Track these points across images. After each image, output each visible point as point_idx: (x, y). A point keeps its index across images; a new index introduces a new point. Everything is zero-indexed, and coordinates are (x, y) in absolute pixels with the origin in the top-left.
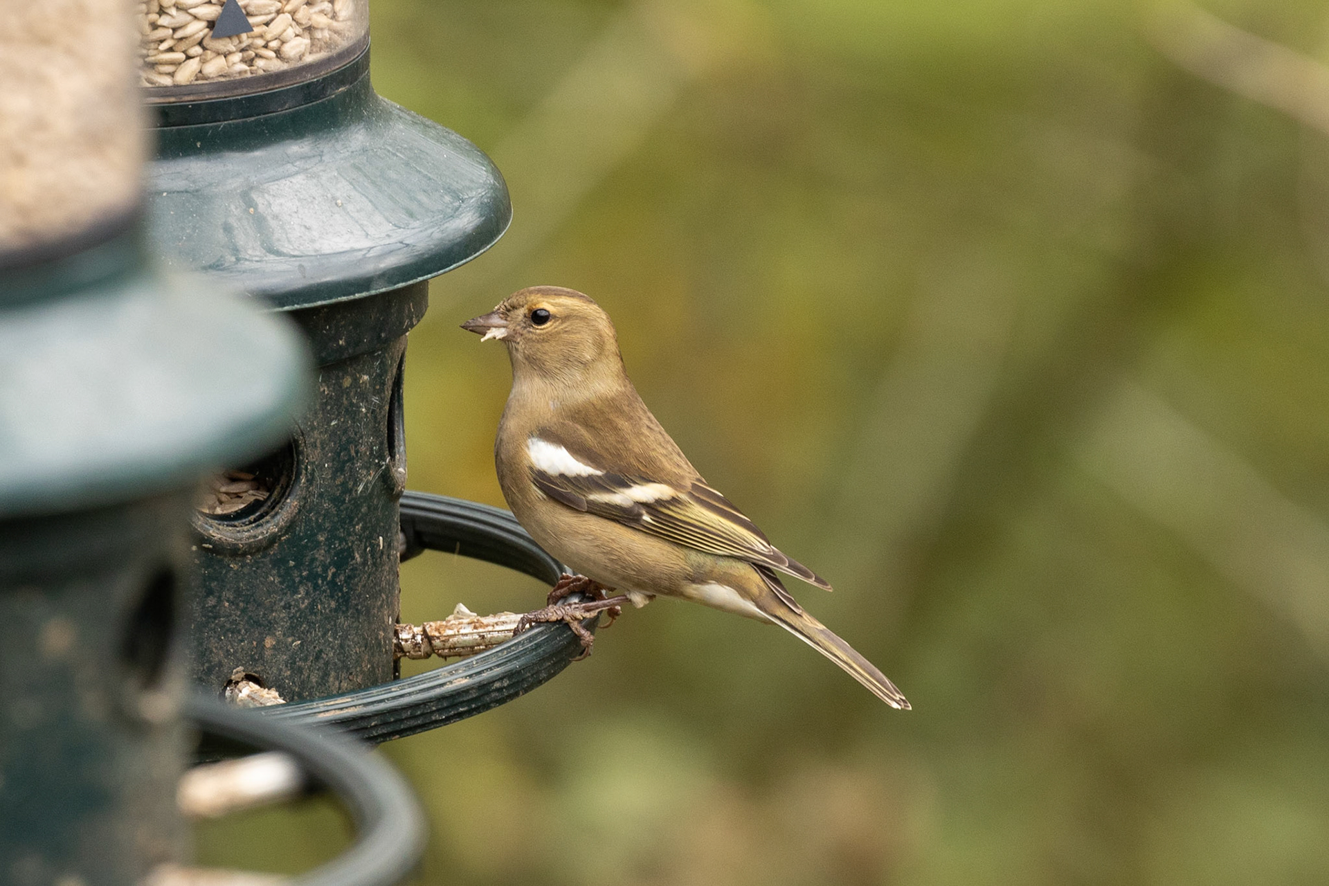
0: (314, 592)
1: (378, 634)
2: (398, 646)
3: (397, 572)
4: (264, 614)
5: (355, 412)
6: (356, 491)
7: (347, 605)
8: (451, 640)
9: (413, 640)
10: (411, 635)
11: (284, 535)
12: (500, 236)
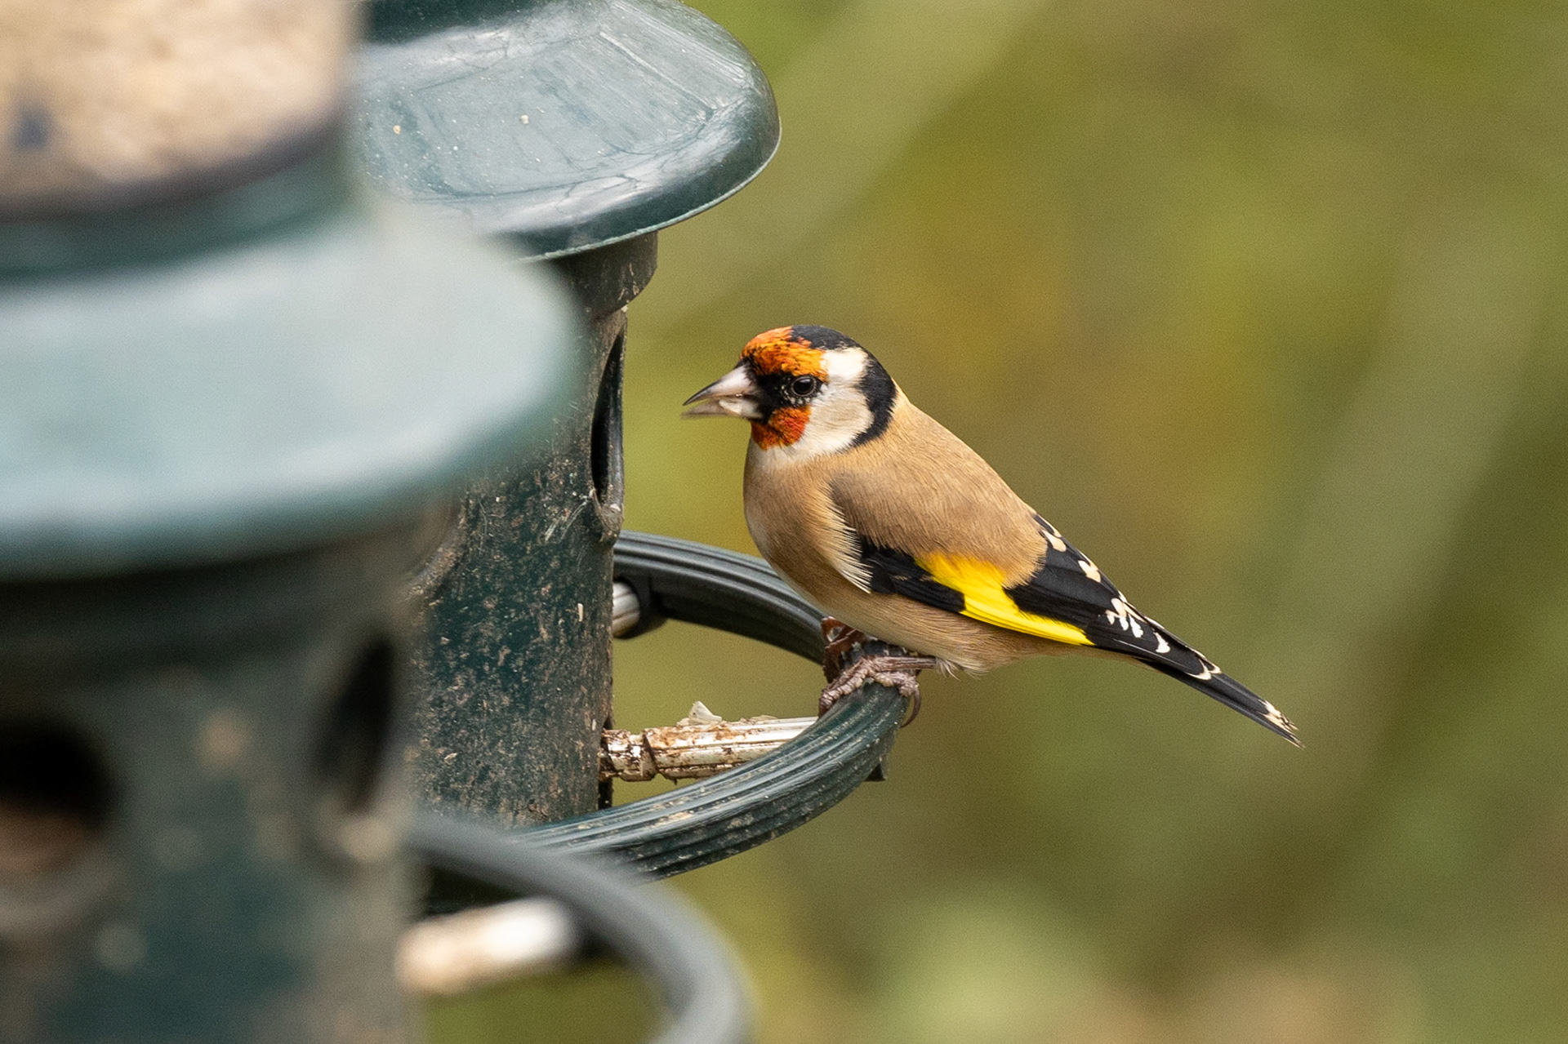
0: (477, 682)
1: (574, 745)
2: (607, 762)
3: (607, 654)
6: (543, 536)
7: (526, 703)
8: (682, 754)
9: (628, 754)
10: (626, 746)
11: (434, 599)
12: (761, 169)
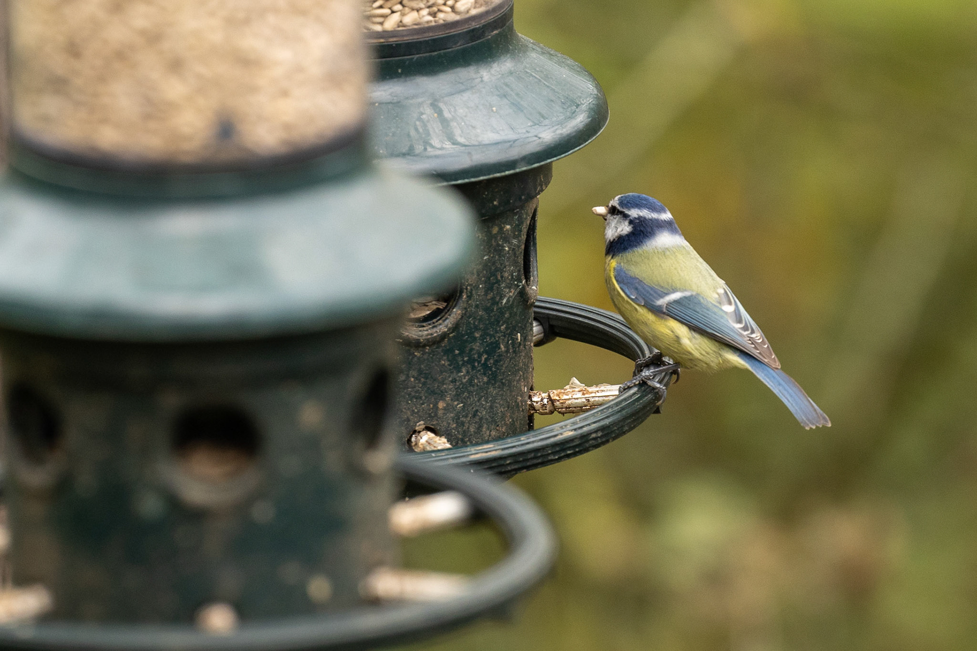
0: (472, 371)
1: (517, 399)
2: (532, 406)
3: (531, 356)
4: (438, 386)
5: (500, 250)
6: (502, 303)
7: (495, 380)
8: (567, 402)
9: (542, 402)
10: (540, 398)
11: (452, 333)
12: (602, 130)
